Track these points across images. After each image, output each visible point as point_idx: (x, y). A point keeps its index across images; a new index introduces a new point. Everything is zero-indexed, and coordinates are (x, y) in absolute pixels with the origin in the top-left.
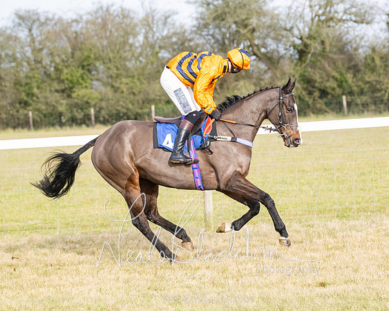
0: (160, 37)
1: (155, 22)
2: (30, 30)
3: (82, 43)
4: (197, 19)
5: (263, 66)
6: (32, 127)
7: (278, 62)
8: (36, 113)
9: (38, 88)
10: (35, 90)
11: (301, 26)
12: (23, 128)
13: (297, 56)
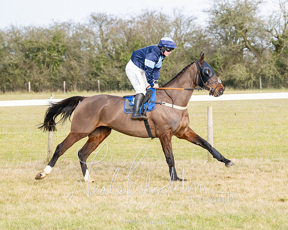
0: (185, 34)
1: (182, 24)
2: (101, 27)
3: (134, 36)
4: (209, 22)
5: (252, 55)
6: (99, 90)
7: (262, 53)
8: (102, 81)
9: (104, 65)
10: (102, 66)
11: (278, 29)
12: (93, 90)
13: (274, 49)
